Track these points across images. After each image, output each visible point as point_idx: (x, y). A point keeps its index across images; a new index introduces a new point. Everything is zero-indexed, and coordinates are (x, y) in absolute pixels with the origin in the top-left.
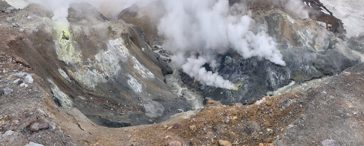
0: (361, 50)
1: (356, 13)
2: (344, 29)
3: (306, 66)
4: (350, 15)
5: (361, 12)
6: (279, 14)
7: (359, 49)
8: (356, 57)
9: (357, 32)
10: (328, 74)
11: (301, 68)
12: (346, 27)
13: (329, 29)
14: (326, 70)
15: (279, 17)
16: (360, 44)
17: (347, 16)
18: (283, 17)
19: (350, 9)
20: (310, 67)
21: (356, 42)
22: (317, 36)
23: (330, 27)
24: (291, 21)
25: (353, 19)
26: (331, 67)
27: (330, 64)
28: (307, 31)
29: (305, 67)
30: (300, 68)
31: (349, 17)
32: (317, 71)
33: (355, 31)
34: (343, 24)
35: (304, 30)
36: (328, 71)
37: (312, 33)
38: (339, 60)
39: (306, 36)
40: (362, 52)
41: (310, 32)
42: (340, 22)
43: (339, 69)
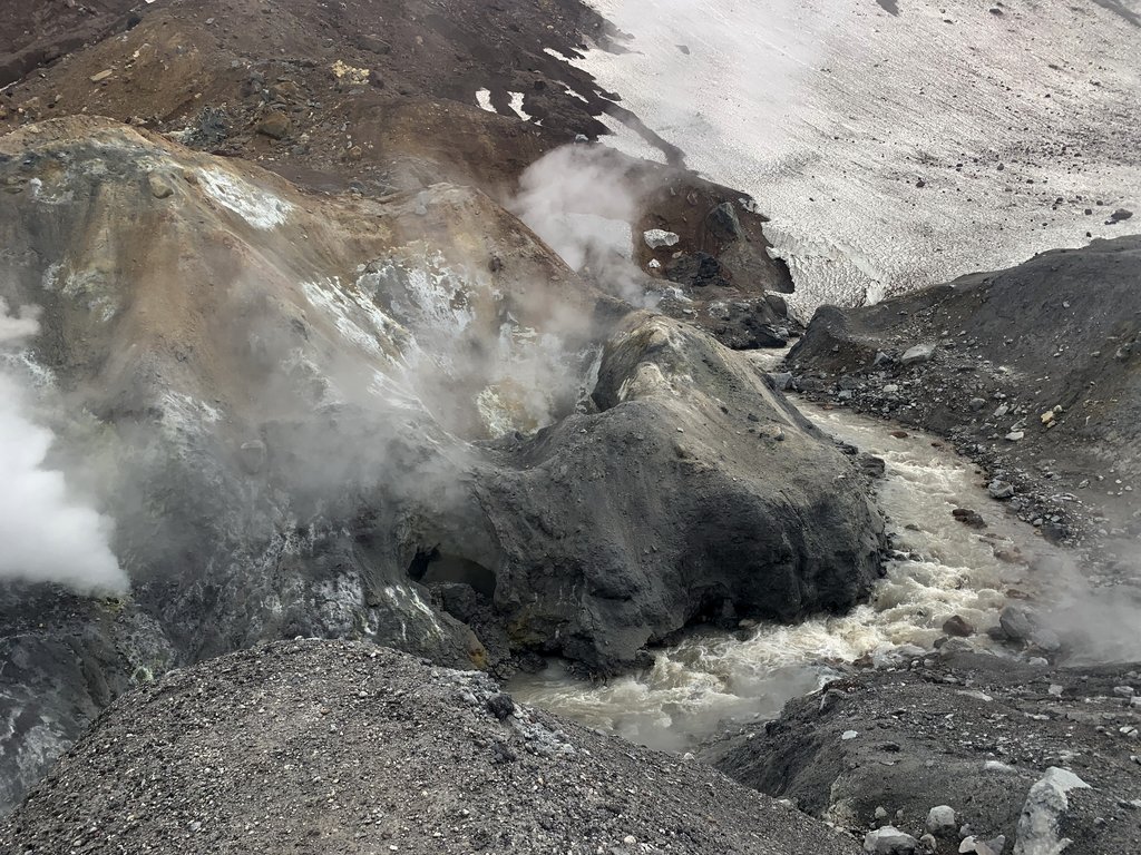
0: (895, 406)
1: (868, 142)
2: (775, 252)
3: (326, 591)
4: (818, 158)
5: (903, 134)
6: (104, 153)
7: (880, 403)
8: (812, 472)
9: (874, 275)
10: (556, 653)
11: (277, 608)
12: (787, 239)
13: (655, 263)
14: (537, 606)
15: (96, 183)
16: (885, 362)
17: (794, 168)
18: (145, 182)
19: (822, 118)
20: (367, 594)
21: (854, 346)
22: (503, 319)
23: (662, 252)
24: (242, 208)
25: (838, 182)
26: (576, 574)
27: (568, 548)
28: (417, 279)
29: (321, 600)
30: (265, 616)
31: (808, 171)
32: (445, 624)
33: (857, 261)
34: (767, 220)
35: (382, 272)
36: (553, 622)
37: (459, 295)
38: (656, 507)
39: (402, 321)
40: (905, 422)
41: (445, 283)
42: (741, 211)
43: (654, 596)
